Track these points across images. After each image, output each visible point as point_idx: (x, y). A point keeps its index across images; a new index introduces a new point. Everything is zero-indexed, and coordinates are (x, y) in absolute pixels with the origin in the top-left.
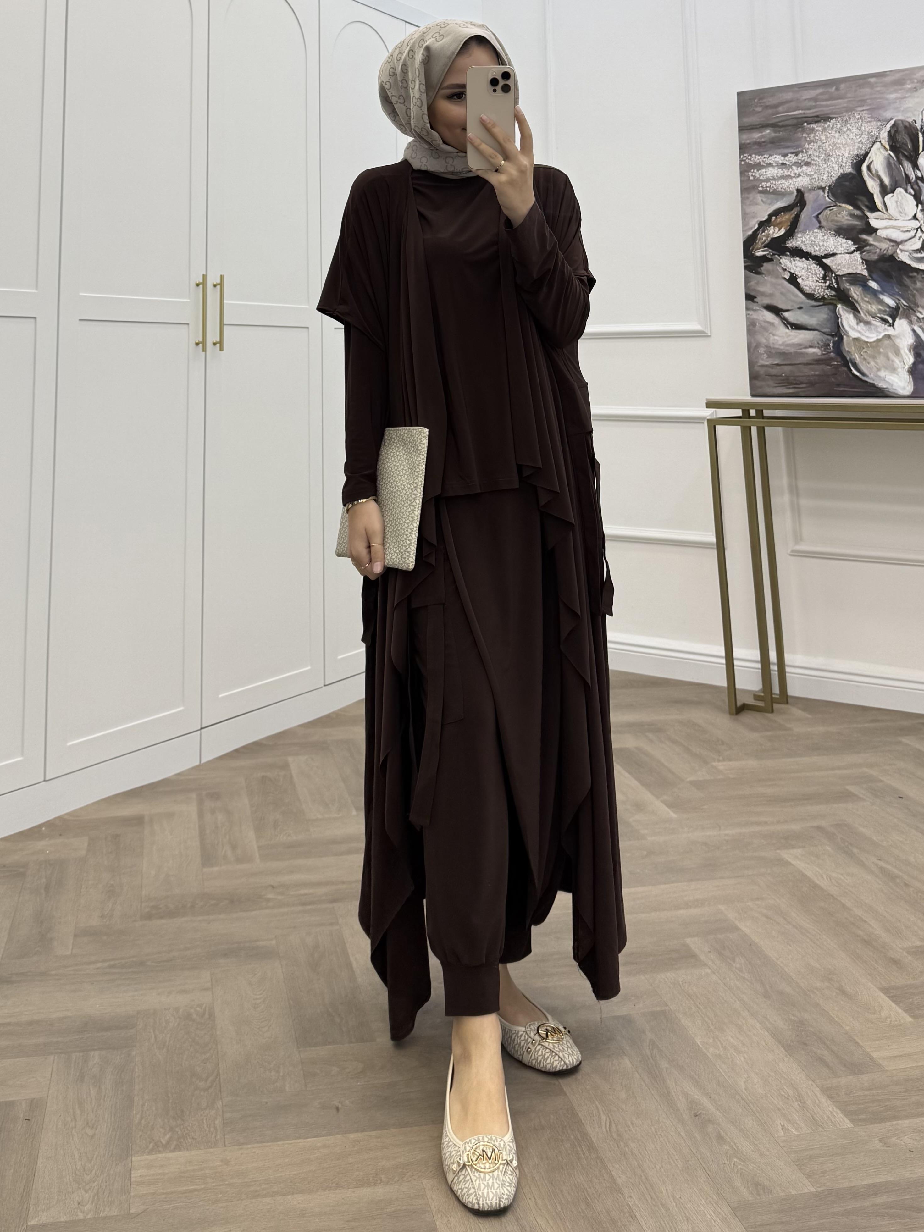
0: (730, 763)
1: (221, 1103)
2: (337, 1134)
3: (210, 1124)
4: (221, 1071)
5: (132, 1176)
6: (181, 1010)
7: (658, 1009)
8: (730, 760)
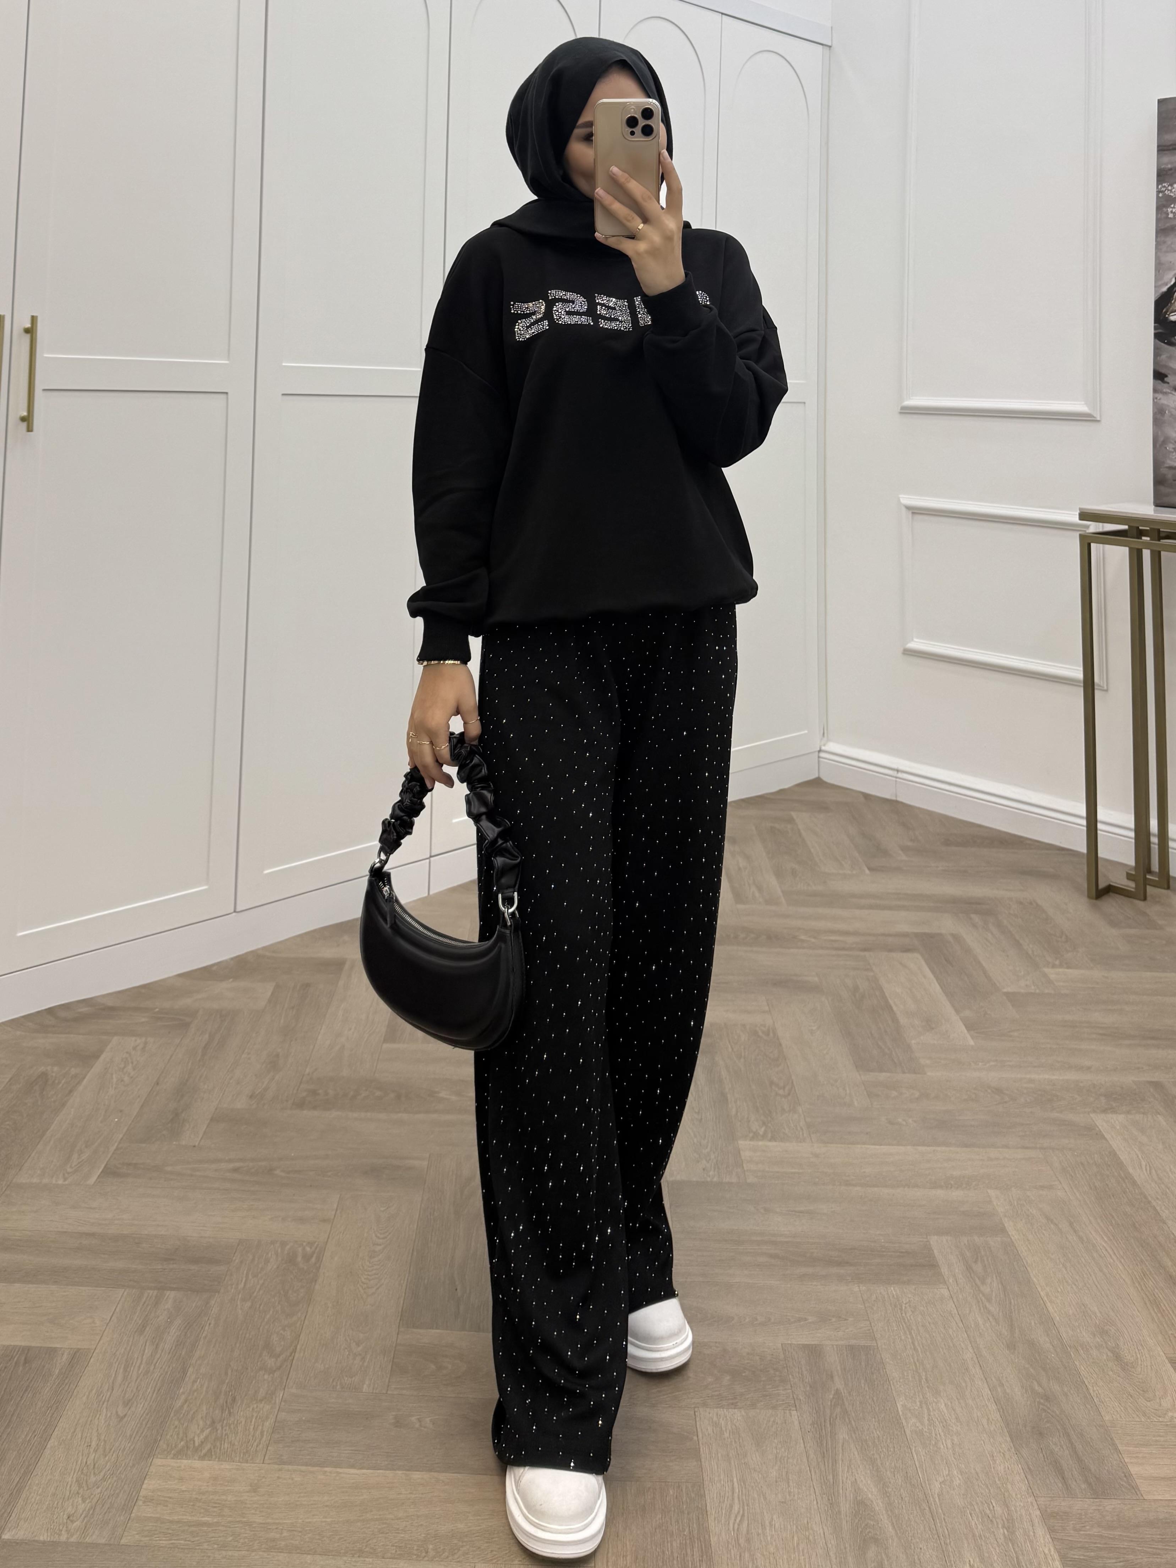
0: (1070, 971)
1: (281, 1395)
2: (399, 1469)
3: (258, 1426)
4: (299, 1347)
5: (144, 1486)
6: (288, 1247)
7: (863, 1343)
8: (1068, 968)
